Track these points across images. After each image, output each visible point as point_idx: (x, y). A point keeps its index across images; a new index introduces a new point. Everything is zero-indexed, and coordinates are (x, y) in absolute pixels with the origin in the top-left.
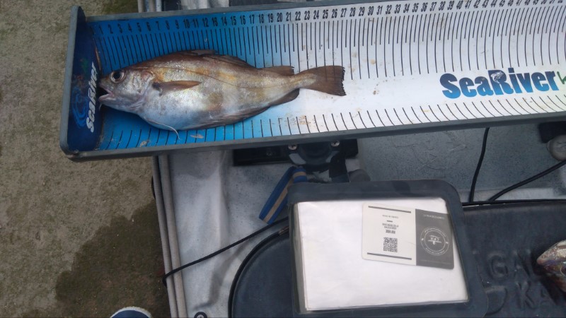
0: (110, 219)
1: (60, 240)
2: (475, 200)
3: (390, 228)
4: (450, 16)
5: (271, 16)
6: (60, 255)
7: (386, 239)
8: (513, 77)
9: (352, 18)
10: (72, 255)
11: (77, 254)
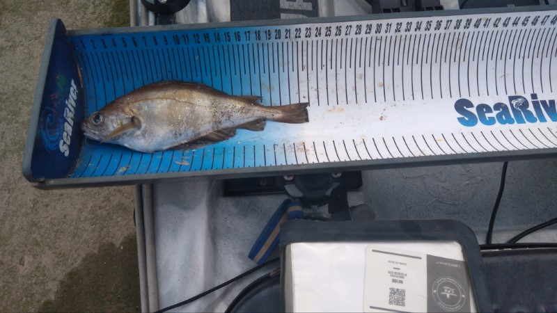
0: (98, 245)
1: (45, 266)
2: (494, 242)
3: (398, 277)
4: (466, 35)
5: (268, 33)
6: (43, 283)
7: (392, 289)
8: (536, 105)
9: (358, 36)
10: (57, 283)
11: (62, 282)
